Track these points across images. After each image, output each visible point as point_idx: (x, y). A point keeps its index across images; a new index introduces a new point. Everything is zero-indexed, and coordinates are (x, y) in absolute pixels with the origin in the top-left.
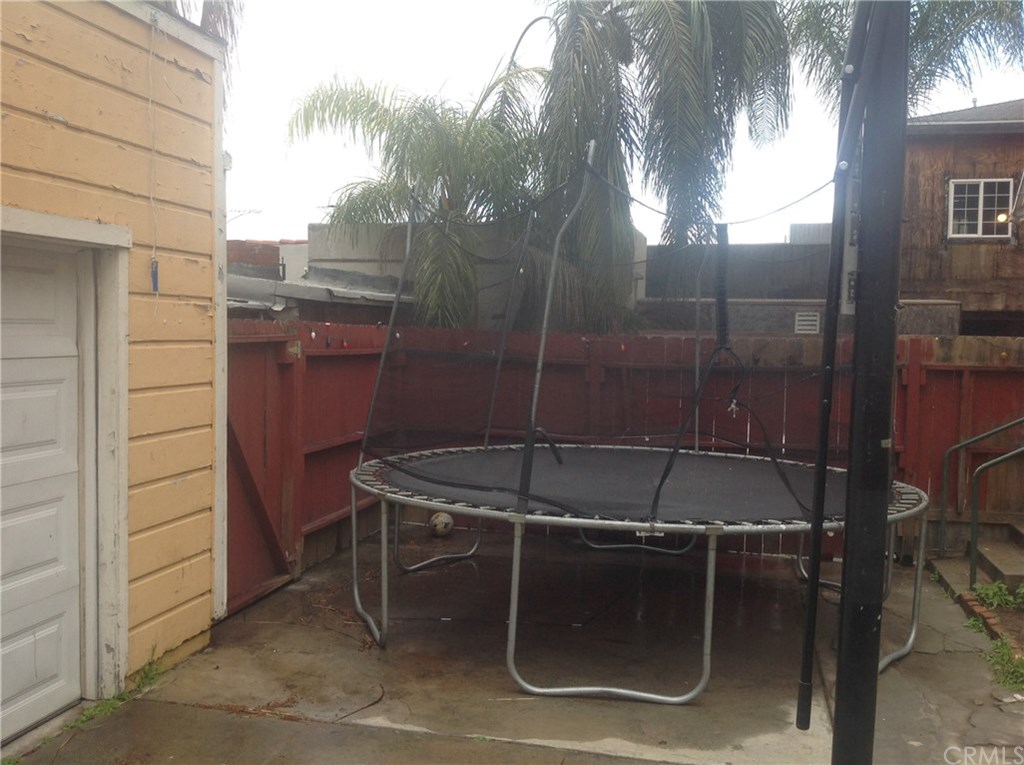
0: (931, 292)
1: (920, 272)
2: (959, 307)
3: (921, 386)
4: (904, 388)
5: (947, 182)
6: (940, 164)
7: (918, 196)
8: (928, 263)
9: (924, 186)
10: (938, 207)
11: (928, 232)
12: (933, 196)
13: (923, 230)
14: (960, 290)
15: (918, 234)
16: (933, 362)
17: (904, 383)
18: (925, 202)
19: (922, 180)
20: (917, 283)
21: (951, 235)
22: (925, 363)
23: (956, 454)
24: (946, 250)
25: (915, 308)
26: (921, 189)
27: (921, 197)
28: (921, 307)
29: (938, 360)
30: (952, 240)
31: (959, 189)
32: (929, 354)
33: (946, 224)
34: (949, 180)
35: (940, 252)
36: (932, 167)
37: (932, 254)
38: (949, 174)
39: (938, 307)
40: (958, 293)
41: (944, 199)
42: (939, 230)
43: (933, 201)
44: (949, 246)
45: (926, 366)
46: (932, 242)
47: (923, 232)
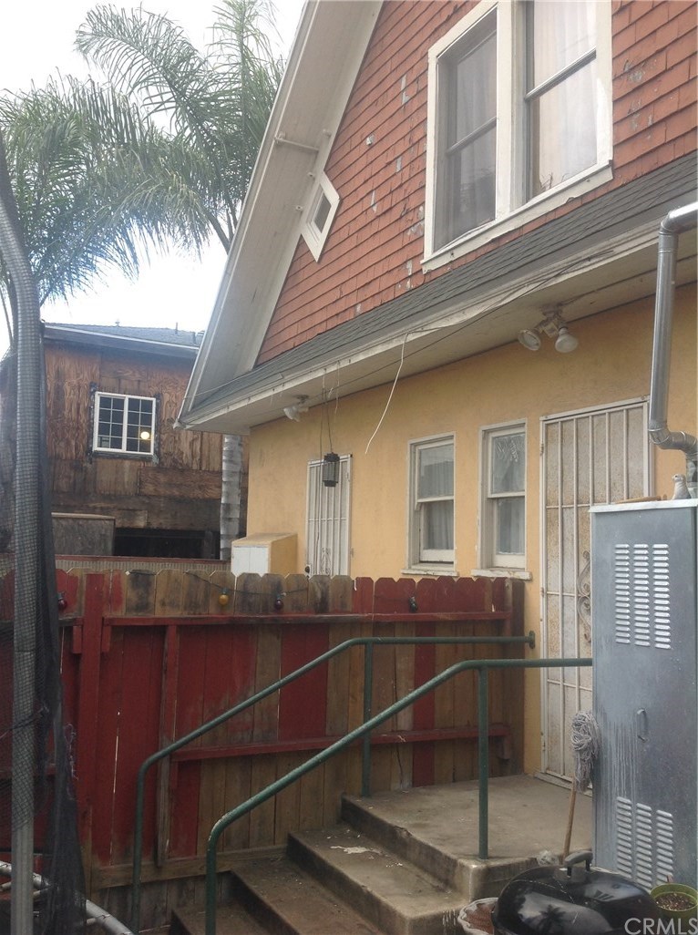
0: (75, 506)
1: (63, 484)
2: (112, 523)
3: (102, 654)
4: (75, 659)
5: (93, 393)
6: (86, 375)
7: (64, 406)
8: (72, 475)
9: (70, 395)
10: (83, 418)
11: (73, 443)
12: (78, 405)
13: (67, 439)
14: (103, 505)
15: (62, 444)
16: (121, 613)
17: (76, 651)
18: (71, 411)
19: (67, 388)
20: (61, 496)
21: (96, 448)
22: (108, 614)
23: (155, 767)
24: (91, 463)
25: (64, 523)
26: (66, 397)
27: (67, 405)
28: (71, 521)
29: (128, 610)
30: (97, 452)
31: (105, 402)
32: (115, 599)
33: (91, 437)
34: (95, 391)
35: (84, 465)
36: (78, 376)
37: (77, 466)
38: (94, 386)
39: (90, 522)
40: (102, 508)
41: (90, 410)
42: (85, 441)
43: (78, 412)
44: (93, 459)
45: (111, 620)
46: (76, 454)
47: (68, 443)
